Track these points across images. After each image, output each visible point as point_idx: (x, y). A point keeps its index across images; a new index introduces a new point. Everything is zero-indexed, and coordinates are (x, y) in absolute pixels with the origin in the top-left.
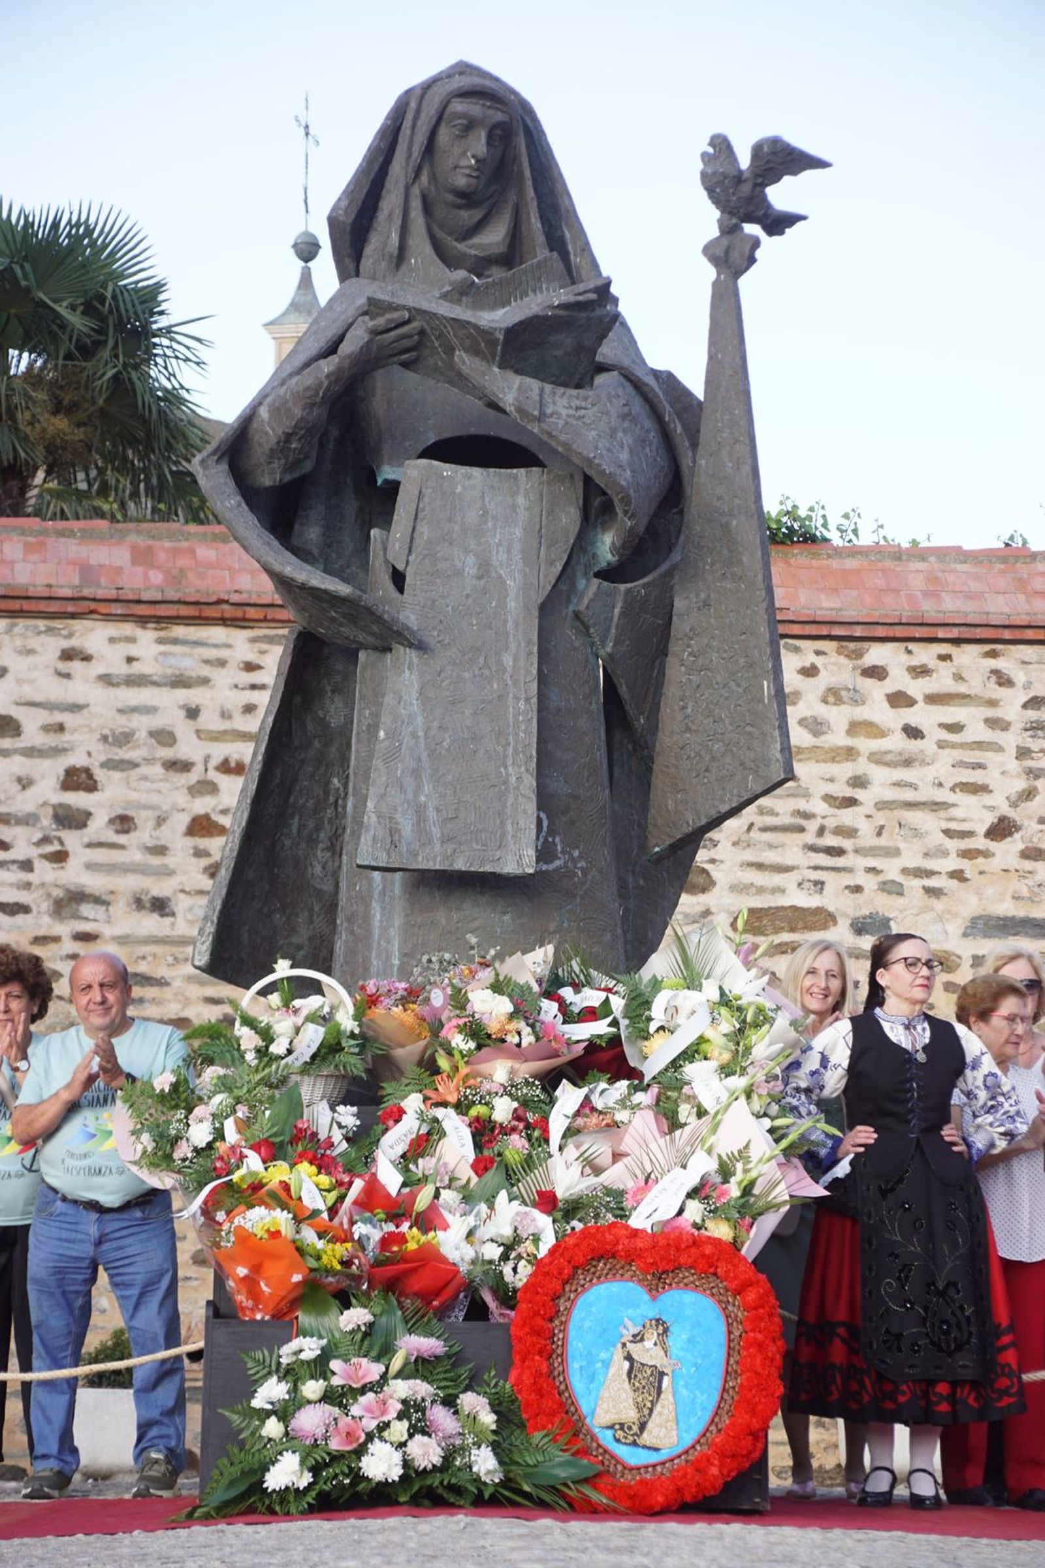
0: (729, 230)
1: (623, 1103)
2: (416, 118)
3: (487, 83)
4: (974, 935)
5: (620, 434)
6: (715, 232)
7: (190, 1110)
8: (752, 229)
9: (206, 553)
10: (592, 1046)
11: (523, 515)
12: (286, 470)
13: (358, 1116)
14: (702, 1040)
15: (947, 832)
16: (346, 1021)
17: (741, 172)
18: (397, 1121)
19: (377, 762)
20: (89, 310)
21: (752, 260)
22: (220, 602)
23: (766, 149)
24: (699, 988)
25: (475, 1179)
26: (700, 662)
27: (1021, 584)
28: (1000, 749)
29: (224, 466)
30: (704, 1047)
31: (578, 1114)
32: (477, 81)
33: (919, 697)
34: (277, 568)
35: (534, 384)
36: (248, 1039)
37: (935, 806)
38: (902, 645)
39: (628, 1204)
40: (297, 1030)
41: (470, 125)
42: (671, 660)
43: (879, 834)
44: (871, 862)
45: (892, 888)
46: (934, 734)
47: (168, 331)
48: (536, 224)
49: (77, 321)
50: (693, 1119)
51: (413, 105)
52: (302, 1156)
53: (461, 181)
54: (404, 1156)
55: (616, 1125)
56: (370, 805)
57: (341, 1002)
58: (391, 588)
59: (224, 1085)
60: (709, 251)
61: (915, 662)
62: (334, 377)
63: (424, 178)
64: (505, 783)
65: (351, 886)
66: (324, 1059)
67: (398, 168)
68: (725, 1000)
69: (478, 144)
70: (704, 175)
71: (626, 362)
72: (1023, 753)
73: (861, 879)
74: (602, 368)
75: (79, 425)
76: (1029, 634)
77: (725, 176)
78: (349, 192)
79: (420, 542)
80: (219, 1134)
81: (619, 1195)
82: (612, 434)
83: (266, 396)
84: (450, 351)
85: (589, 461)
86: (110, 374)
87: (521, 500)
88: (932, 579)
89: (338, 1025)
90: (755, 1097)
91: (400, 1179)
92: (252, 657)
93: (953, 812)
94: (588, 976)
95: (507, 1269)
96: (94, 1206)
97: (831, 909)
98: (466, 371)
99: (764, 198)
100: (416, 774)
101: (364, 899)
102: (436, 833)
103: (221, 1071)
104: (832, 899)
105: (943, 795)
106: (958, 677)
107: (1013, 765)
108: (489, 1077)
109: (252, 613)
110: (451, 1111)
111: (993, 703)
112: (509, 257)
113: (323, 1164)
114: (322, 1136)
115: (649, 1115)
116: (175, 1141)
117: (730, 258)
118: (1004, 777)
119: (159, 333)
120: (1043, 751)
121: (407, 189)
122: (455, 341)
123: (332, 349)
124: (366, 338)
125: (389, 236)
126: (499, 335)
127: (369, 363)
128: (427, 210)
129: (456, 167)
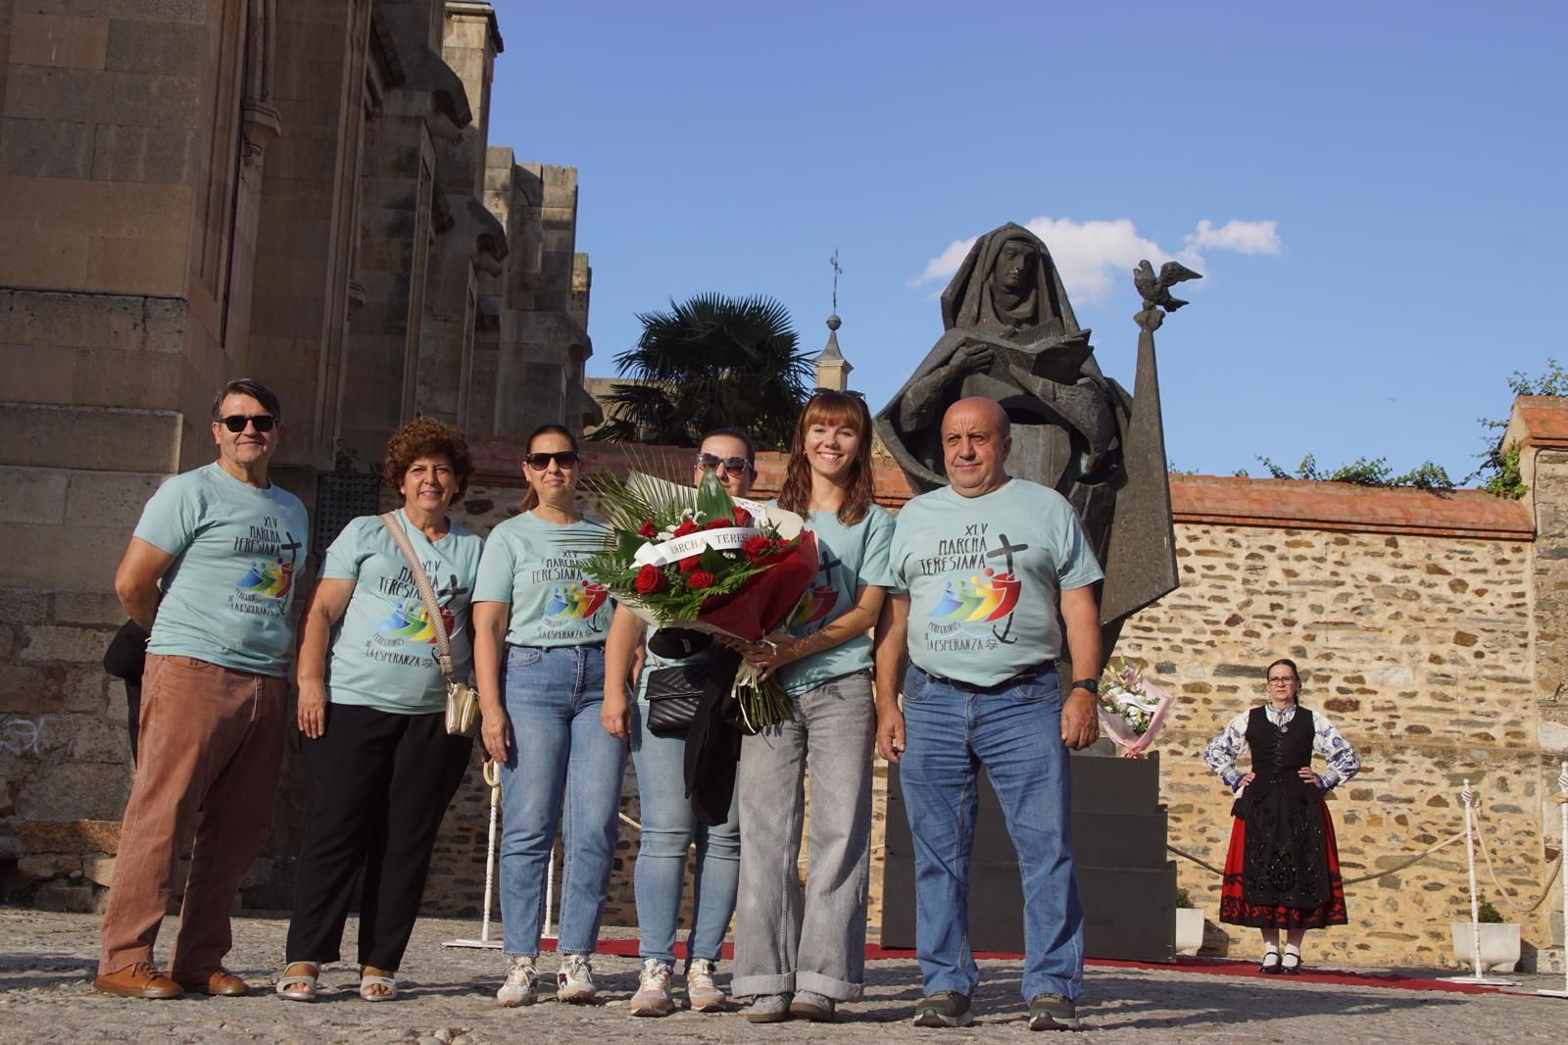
0: (1148, 308)
2: (988, 250)
3: (1023, 233)
4: (1219, 675)
5: (1093, 409)
8: (1160, 308)
11: (1042, 449)
15: (1206, 621)
17: (1155, 279)
20: (759, 348)
21: (1160, 323)
23: (1169, 268)
26: (1131, 527)
27: (1246, 496)
28: (1233, 579)
29: (888, 421)
32: (1018, 232)
33: (1192, 551)
35: (1050, 382)
37: (1200, 608)
38: (1184, 525)
41: (1015, 254)
42: (1115, 524)
43: (1171, 621)
44: (1167, 636)
45: (1178, 649)
46: (1199, 571)
47: (798, 359)
48: (1047, 303)
49: (754, 354)
53: (1010, 281)
60: (1138, 318)
61: (1190, 534)
62: (947, 378)
63: (991, 279)
67: (976, 273)
69: (1019, 262)
70: (1136, 280)
72: (1245, 581)
73: (1161, 644)
74: (1082, 376)
76: (1250, 521)
77: (1147, 281)
78: (952, 285)
82: (1089, 409)
83: (911, 386)
84: (1007, 364)
85: (1079, 422)
86: (768, 380)
87: (1041, 441)
93: (1209, 611)
97: (1145, 658)
98: (1016, 375)
99: (1167, 293)
104: (1146, 653)
105: (1204, 602)
106: (1213, 542)
107: (1240, 587)
111: (1230, 556)
112: (1033, 319)
117: (1149, 323)
118: (1235, 594)
119: (793, 359)
120: (1257, 581)
121: (983, 283)
122: (1011, 360)
123: (945, 362)
124: (964, 357)
125: (972, 307)
126: (1034, 358)
127: (965, 369)
128: (992, 295)
129: (1008, 274)
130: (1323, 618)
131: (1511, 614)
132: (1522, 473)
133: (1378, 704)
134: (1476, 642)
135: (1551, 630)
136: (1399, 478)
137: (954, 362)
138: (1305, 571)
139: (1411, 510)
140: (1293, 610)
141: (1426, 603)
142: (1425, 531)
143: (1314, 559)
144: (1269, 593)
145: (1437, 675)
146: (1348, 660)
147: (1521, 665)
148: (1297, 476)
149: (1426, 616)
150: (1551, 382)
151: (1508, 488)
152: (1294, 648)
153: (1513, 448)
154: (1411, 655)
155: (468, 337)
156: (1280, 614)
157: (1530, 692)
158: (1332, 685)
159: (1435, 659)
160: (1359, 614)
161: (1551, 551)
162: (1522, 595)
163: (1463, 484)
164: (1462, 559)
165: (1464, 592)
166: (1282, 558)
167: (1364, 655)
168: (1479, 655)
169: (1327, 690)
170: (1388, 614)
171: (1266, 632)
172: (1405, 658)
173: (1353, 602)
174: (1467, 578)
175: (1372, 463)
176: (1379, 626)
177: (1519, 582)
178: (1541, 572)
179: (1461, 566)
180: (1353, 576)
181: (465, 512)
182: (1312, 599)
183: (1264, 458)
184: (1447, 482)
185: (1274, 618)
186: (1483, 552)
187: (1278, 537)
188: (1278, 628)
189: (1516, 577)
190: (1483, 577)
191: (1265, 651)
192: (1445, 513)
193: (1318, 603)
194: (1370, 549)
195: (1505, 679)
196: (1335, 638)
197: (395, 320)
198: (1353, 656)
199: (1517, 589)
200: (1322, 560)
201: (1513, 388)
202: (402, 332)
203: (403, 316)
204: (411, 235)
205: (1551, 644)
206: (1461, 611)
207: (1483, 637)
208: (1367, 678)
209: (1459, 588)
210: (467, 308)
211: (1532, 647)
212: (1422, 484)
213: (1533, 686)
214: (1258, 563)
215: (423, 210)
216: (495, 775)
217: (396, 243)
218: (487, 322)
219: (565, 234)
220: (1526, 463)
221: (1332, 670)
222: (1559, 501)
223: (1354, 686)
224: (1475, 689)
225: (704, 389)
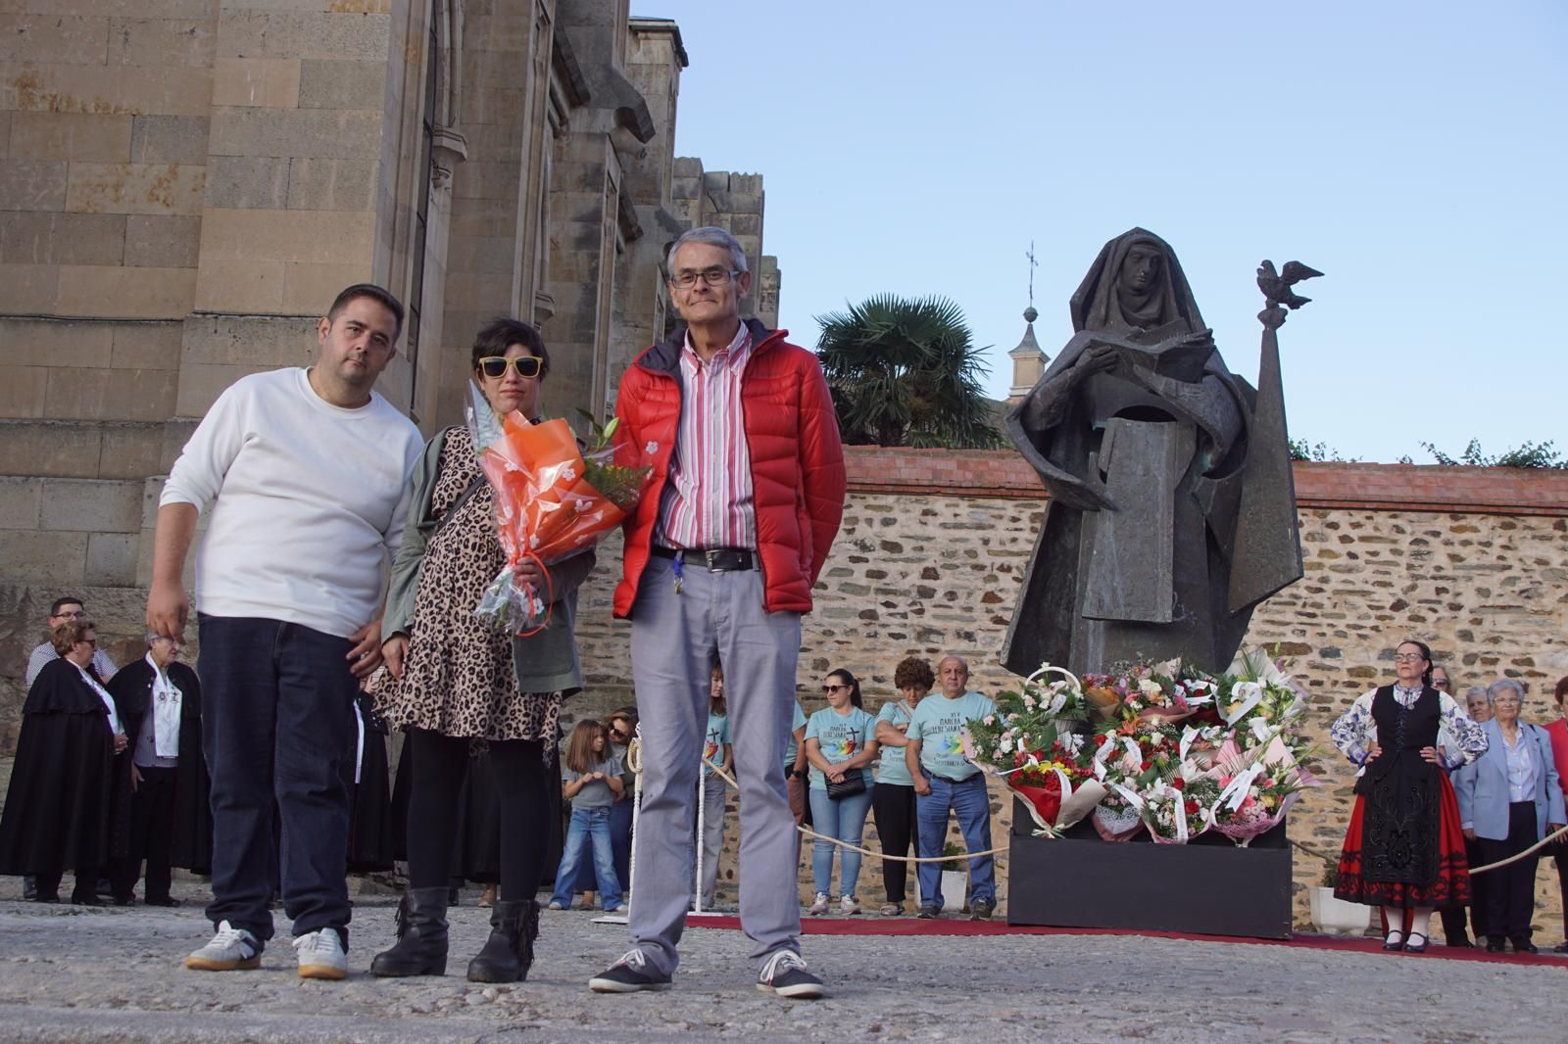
1: (1217, 737)
2: (1114, 254)
3: (1150, 236)
4: (1384, 659)
5: (1216, 405)
6: (1264, 307)
7: (1001, 734)
9: (993, 464)
10: (1201, 708)
11: (1166, 445)
12: (1049, 423)
13: (1083, 739)
14: (1258, 706)
15: (1370, 607)
16: (1077, 693)
17: (1278, 278)
18: (1103, 743)
19: (1093, 566)
20: (934, 345)
21: (1283, 321)
22: (1000, 487)
23: (1291, 267)
24: (1256, 681)
25: (1142, 772)
26: (1256, 518)
27: (1409, 482)
30: (1259, 710)
31: (1194, 741)
32: (1145, 236)
33: (1356, 538)
34: (1044, 470)
35: (1174, 381)
36: (1029, 701)
37: (1364, 593)
38: (1347, 511)
39: (1220, 786)
40: (1053, 697)
41: (1141, 257)
42: (1240, 516)
43: (1335, 607)
44: (1331, 621)
45: (1343, 635)
46: (1364, 557)
47: (972, 355)
48: (1173, 303)
49: (928, 351)
50: (1253, 746)
51: (1113, 248)
52: (1057, 759)
53: (1137, 283)
54: (1107, 760)
55: (1214, 748)
56: (1089, 587)
57: (1075, 684)
58: (1100, 481)
59: (1017, 722)
60: (1261, 317)
61: (1353, 520)
62: (1073, 378)
63: (1118, 282)
64: (1157, 576)
65: (1078, 627)
66: (1066, 712)
67: (1105, 277)
68: (1269, 687)
69: (1146, 265)
70: (1258, 279)
71: (1219, 370)
72: (1410, 567)
73: (1325, 629)
74: (1207, 373)
75: (928, 401)
76: (1414, 507)
77: (1270, 280)
78: (1081, 289)
79: (1114, 458)
80: (1015, 746)
81: (1215, 782)
82: (1212, 406)
83: (1039, 388)
84: (1131, 365)
85: (1200, 418)
86: (943, 376)
87: (1166, 438)
88: (1363, 479)
89: (1073, 696)
90: (1285, 735)
91: (1106, 771)
92: (1015, 514)
93: (1375, 597)
94: (1198, 674)
95: (1160, 816)
96: (950, 780)
97: (1309, 644)
98: (1139, 374)
99: (1290, 291)
100: (1112, 572)
101: (1085, 634)
102: (1122, 602)
103: (1016, 716)
104: (1309, 639)
105: (1368, 587)
106: (1376, 529)
107: (1404, 573)
108: (1149, 723)
109: (1016, 493)
110: (1130, 739)
111: (1395, 542)
112: (1159, 320)
113: (1067, 763)
114: (1067, 749)
115: (1231, 743)
116: (994, 749)
117: (1272, 320)
118: (1400, 579)
119: (968, 356)
120: (1421, 566)
121: (1110, 288)
122: (1134, 360)
123: (1072, 364)
124: (1089, 359)
126: (1157, 358)
127: (1090, 371)
128: (1119, 297)
129: (1134, 277)
130: (1490, 602)
138: (1471, 556)
140: (1458, 594)
143: (1480, 543)
144: (1434, 578)
146: (1516, 643)
148: (1462, 462)
152: (1461, 631)
156: (1446, 598)
158: (1500, 668)
160: (1528, 597)
166: (1448, 543)
167: (1533, 638)
169: (1495, 673)
170: (1557, 597)
171: (1431, 617)
173: (1523, 585)
175: (1540, 448)
176: (1548, 609)
180: (1521, 560)
182: (1478, 582)
183: (1428, 444)
185: (1440, 602)
187: (1443, 523)
188: (1443, 612)
191: (1431, 635)
193: (1484, 586)
194: (1538, 533)
196: (1503, 621)
197: (582, 328)
198: (1523, 639)
200: (1488, 544)
202: (590, 339)
203: (591, 325)
204: (599, 248)
208: (1536, 660)
210: (656, 313)
214: (1423, 549)
215: (610, 222)
216: (638, 763)
217: (583, 255)
219: (753, 239)
221: (1499, 653)
223: (1524, 669)
225: (880, 387)
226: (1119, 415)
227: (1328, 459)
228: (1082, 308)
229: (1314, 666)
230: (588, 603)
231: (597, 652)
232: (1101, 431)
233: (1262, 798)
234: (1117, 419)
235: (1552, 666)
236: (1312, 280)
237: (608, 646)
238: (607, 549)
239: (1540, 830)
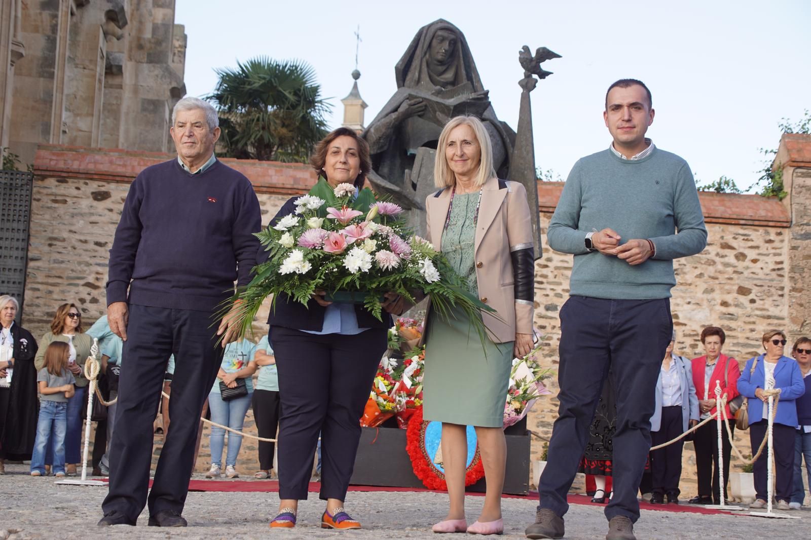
0: (528, 76)
2: (425, 36)
3: (449, 25)
6: (523, 77)
8: (535, 76)
12: (379, 149)
13: (397, 362)
16: (393, 331)
17: (532, 58)
18: (410, 364)
20: (295, 94)
21: (535, 87)
23: (541, 51)
32: (446, 25)
34: (375, 181)
41: (443, 39)
43: (555, 277)
44: (552, 287)
45: (559, 296)
47: (320, 102)
48: (464, 72)
49: (291, 98)
51: (425, 32)
53: (439, 57)
54: (412, 376)
58: (412, 189)
60: (521, 83)
62: (396, 119)
63: (427, 56)
67: (419, 52)
69: (446, 45)
70: (520, 59)
71: (492, 118)
73: (548, 292)
74: (484, 120)
75: (290, 131)
77: (527, 59)
78: (403, 59)
79: (422, 174)
83: (373, 125)
84: (435, 112)
86: (301, 115)
90: (528, 361)
91: (411, 383)
98: (440, 119)
99: (539, 66)
112: (454, 82)
113: (386, 377)
114: (385, 368)
117: (528, 86)
119: (318, 102)
121: (422, 59)
122: (437, 109)
123: (396, 110)
124: (407, 107)
125: (415, 74)
126: (452, 108)
127: (408, 115)
128: (428, 66)
129: (438, 52)
131: (774, 275)
132: (784, 184)
133: (687, 332)
134: (751, 293)
135: (799, 285)
136: (705, 187)
137: (401, 110)
139: (712, 207)
141: (720, 267)
142: (721, 220)
145: (725, 314)
147: (779, 308)
149: (719, 276)
150: (805, 124)
151: (775, 193)
153: (780, 167)
154: (709, 301)
155: (100, 81)
157: (784, 325)
159: (724, 304)
161: (801, 235)
162: (781, 263)
163: (748, 191)
164: (744, 239)
165: (744, 261)
167: (679, 301)
168: (753, 301)
170: (695, 275)
172: (705, 303)
174: (746, 252)
176: (689, 282)
177: (780, 255)
178: (794, 248)
179: (743, 244)
181: (91, 199)
184: (736, 189)
186: (757, 236)
189: (778, 251)
190: (757, 251)
192: (734, 210)
195: (769, 317)
197: (47, 66)
199: (778, 259)
201: (781, 128)
202: (51, 76)
203: (52, 64)
204: (57, 9)
205: (798, 295)
206: (742, 273)
207: (755, 290)
208: (680, 315)
209: (741, 258)
210: (99, 59)
211: (786, 297)
212: (719, 190)
213: (787, 321)
216: (92, 373)
217: (46, 14)
218: (113, 70)
219: (167, 11)
220: (788, 176)
222: (808, 202)
224: (750, 323)
225: (258, 120)
226: (424, 145)
227: (554, 180)
228: (403, 72)
229: (541, 317)
230: (49, 261)
231: (55, 296)
232: (413, 157)
233: (512, 402)
234: (424, 148)
235: (690, 319)
236: (554, 60)
237: (63, 292)
238: (64, 224)
239: (685, 425)
